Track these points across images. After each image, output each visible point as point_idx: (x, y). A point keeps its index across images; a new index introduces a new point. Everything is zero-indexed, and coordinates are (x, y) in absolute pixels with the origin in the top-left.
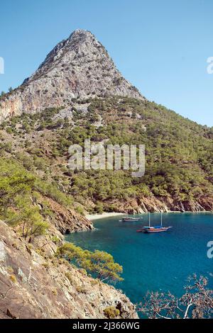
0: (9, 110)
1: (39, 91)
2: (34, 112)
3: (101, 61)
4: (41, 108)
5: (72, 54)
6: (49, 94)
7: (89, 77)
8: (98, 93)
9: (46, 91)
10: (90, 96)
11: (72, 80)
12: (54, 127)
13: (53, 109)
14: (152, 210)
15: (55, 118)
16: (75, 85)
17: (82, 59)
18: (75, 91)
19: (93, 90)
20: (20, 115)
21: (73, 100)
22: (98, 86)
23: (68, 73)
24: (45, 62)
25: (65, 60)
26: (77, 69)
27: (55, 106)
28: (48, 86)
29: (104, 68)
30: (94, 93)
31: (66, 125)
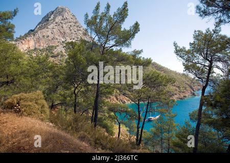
0: (27, 46)
1: (44, 36)
2: (41, 48)
3: (75, 23)
4: (45, 46)
5: (60, 18)
6: (50, 38)
7: (71, 30)
8: (76, 39)
9: (48, 36)
10: (72, 40)
11: (62, 31)
12: (56, 56)
13: (53, 46)
14: (124, 103)
15: (55, 51)
16: (63, 34)
17: (66, 21)
18: (64, 37)
19: (73, 37)
20: (33, 49)
21: (63, 42)
22: (76, 35)
23: (59, 27)
24: (41, 21)
25: (57, 20)
26: (64, 26)
27: (54, 45)
28: (49, 33)
29: (77, 26)
30: (74, 39)
31: (62, 56)
